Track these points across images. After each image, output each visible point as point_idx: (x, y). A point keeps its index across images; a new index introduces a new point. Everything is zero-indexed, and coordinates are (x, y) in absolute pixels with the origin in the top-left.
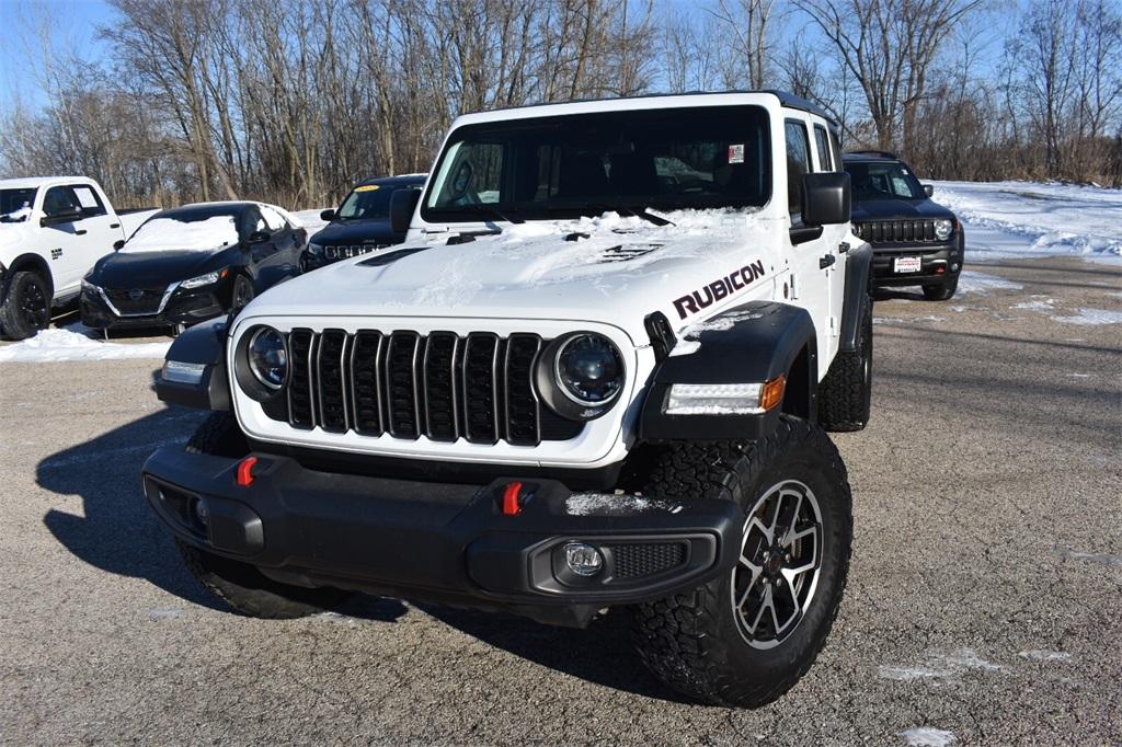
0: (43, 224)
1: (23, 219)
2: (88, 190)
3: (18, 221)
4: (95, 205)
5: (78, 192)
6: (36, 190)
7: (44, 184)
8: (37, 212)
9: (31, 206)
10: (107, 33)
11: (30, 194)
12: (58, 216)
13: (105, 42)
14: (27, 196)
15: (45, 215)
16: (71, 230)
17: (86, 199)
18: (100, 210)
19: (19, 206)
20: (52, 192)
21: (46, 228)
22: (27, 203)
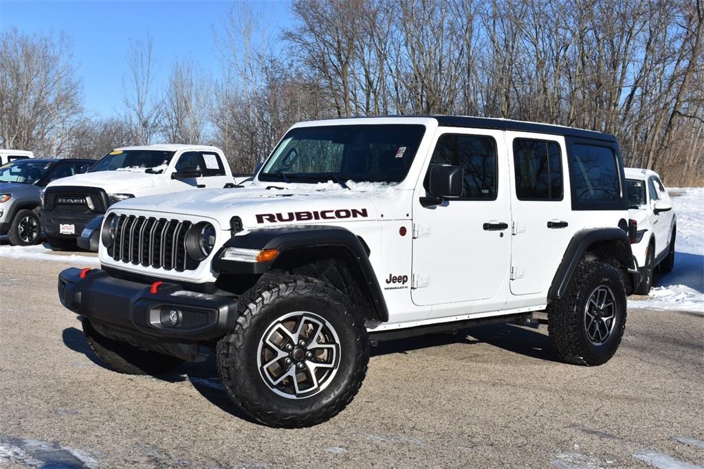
0: (173, 177)
1: (161, 172)
2: (214, 156)
3: (157, 173)
4: (218, 168)
5: (205, 157)
6: (175, 152)
7: (180, 150)
8: (170, 168)
9: (168, 164)
10: (289, 35)
11: (168, 156)
12: (185, 173)
13: (286, 42)
14: (166, 156)
15: (175, 171)
16: (194, 184)
17: (211, 163)
18: (221, 171)
19: (160, 163)
20: (185, 156)
21: (175, 180)
22: (166, 161)
